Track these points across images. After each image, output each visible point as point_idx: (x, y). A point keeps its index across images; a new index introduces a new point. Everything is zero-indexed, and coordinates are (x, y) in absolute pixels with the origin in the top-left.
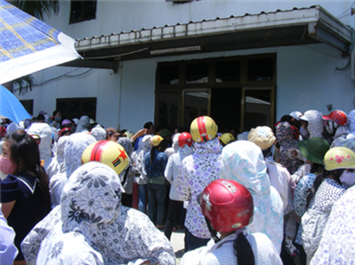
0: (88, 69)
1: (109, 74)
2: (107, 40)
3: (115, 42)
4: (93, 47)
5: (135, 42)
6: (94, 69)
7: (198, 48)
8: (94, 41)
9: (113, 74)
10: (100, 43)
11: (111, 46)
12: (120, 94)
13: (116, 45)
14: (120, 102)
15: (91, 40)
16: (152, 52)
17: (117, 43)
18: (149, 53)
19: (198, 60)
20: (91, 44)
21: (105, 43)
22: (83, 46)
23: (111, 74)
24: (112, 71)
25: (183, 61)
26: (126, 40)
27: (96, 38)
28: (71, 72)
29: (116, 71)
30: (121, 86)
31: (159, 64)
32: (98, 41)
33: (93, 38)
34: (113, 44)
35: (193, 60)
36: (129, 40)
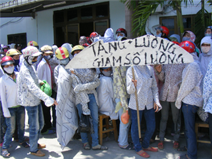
0: (20, 18)
1: (31, 19)
2: (17, 3)
3: (20, 3)
4: (11, 7)
5: (29, 3)
6: (23, 18)
7: (64, 2)
8: (11, 4)
9: (33, 19)
10: (13, 4)
11: (19, 6)
12: (37, 30)
13: (20, 5)
14: (37, 34)
15: (9, 3)
16: (44, 7)
17: (16, 5)
18: (43, 7)
19: (72, 8)
20: (9, 5)
21: (16, 4)
22: (6, 7)
23: (32, 20)
24: (32, 18)
25: (65, 10)
26: (25, 2)
27: (12, 2)
28: (12, 20)
29: (34, 18)
30: (37, 26)
31: (55, 12)
32: (12, 3)
33: (10, 2)
34: (19, 4)
35: (70, 9)
36: (26, 2)
